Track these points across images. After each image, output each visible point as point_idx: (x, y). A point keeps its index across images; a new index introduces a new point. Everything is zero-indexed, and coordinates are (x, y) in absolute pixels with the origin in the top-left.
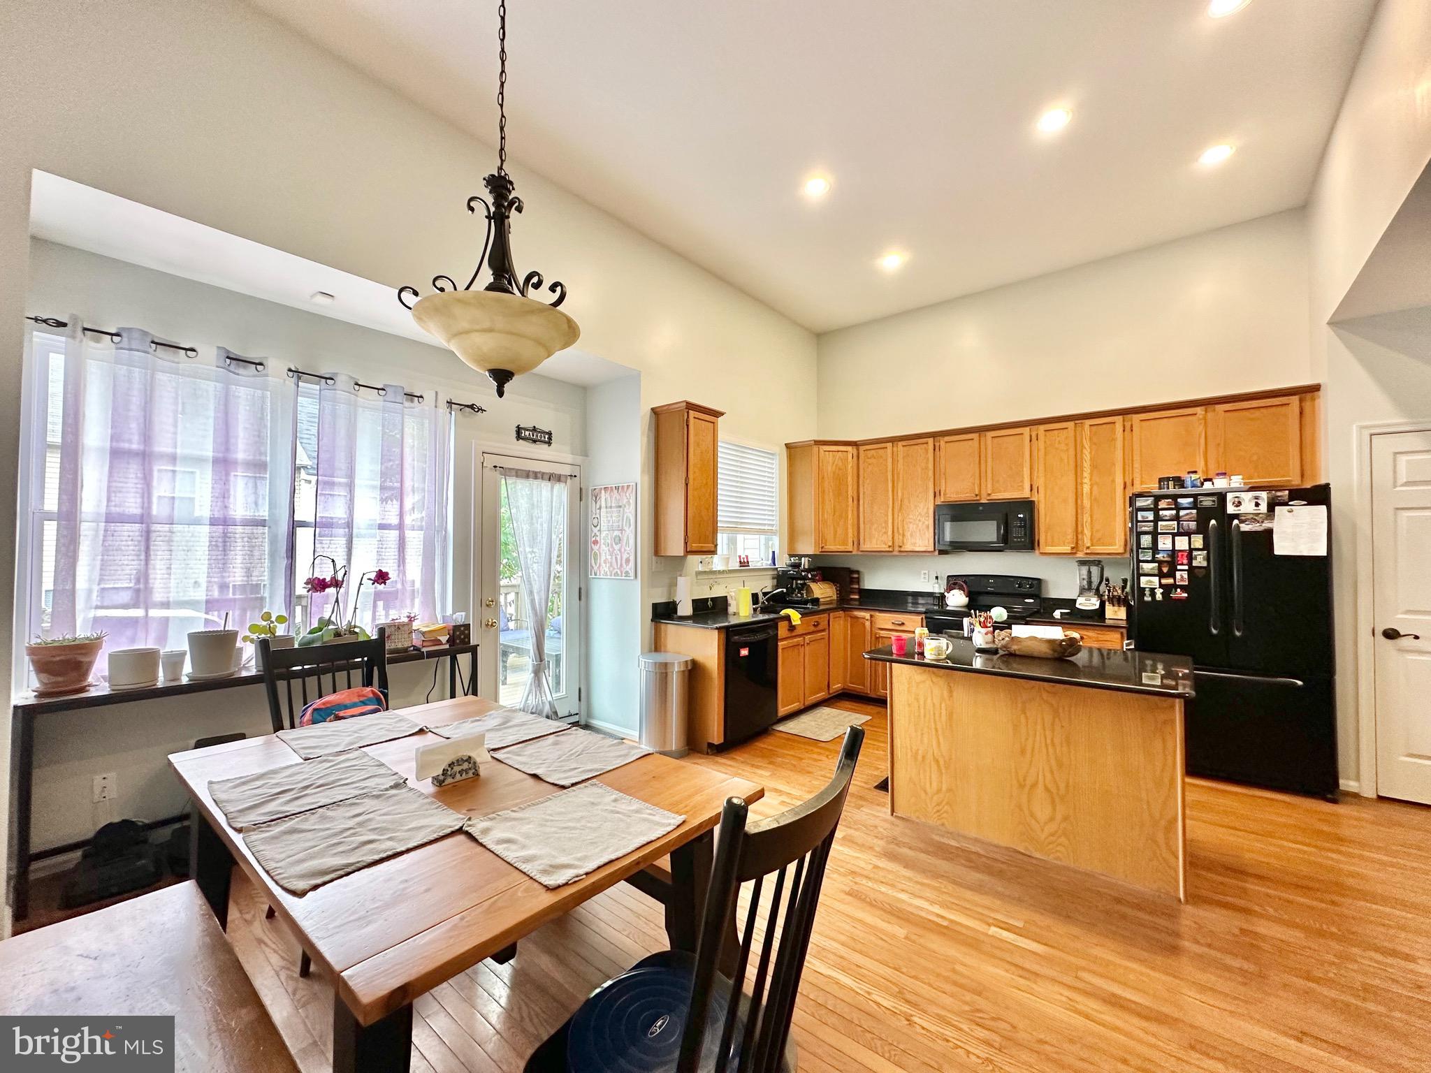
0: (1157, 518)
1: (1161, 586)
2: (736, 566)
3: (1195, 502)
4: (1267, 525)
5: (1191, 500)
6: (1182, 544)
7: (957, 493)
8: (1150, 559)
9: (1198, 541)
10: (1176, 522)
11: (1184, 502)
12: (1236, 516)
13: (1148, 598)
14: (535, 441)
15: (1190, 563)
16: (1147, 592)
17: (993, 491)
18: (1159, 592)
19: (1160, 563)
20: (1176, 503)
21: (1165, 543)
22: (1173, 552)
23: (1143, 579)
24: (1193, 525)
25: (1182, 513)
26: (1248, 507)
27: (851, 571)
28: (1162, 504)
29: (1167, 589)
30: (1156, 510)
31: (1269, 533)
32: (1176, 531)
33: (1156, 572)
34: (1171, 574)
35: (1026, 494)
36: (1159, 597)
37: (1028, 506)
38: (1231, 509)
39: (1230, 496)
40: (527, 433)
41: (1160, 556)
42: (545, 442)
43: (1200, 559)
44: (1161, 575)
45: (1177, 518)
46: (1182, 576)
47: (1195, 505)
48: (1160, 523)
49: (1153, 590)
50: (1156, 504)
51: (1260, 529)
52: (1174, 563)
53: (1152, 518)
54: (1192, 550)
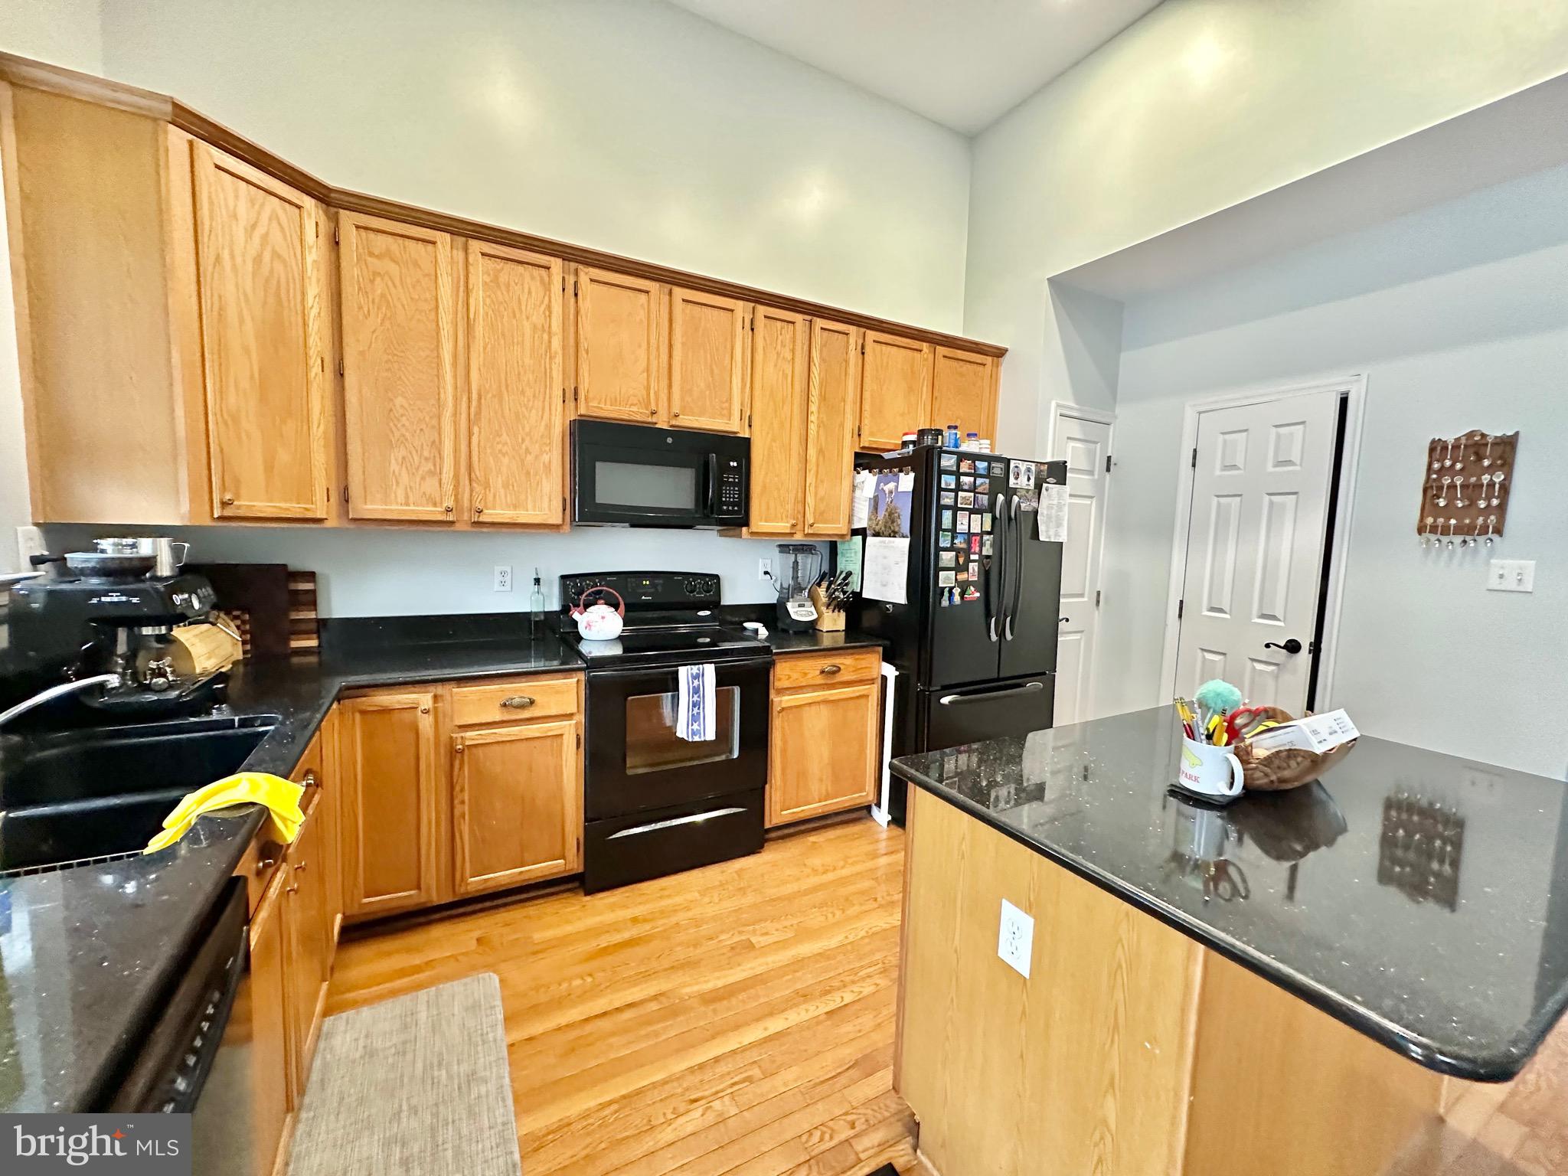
0: (959, 487)
4: (1035, 504)
7: (614, 401)
8: (949, 546)
10: (972, 494)
11: (982, 465)
12: (1015, 491)
16: (946, 594)
17: (685, 409)
18: (957, 591)
19: (958, 551)
20: (974, 467)
22: (969, 535)
23: (939, 574)
24: (984, 500)
25: (979, 481)
27: (283, 575)
28: (965, 467)
30: (957, 474)
32: (972, 507)
33: (953, 564)
34: (965, 568)
35: (734, 425)
36: (957, 599)
37: (740, 448)
39: (1012, 464)
41: (959, 542)
43: (988, 544)
44: (959, 568)
45: (973, 489)
46: (973, 567)
47: (988, 473)
48: (960, 494)
49: (951, 589)
50: (958, 467)
51: (1030, 509)
52: (968, 552)
53: (953, 486)
54: (983, 533)
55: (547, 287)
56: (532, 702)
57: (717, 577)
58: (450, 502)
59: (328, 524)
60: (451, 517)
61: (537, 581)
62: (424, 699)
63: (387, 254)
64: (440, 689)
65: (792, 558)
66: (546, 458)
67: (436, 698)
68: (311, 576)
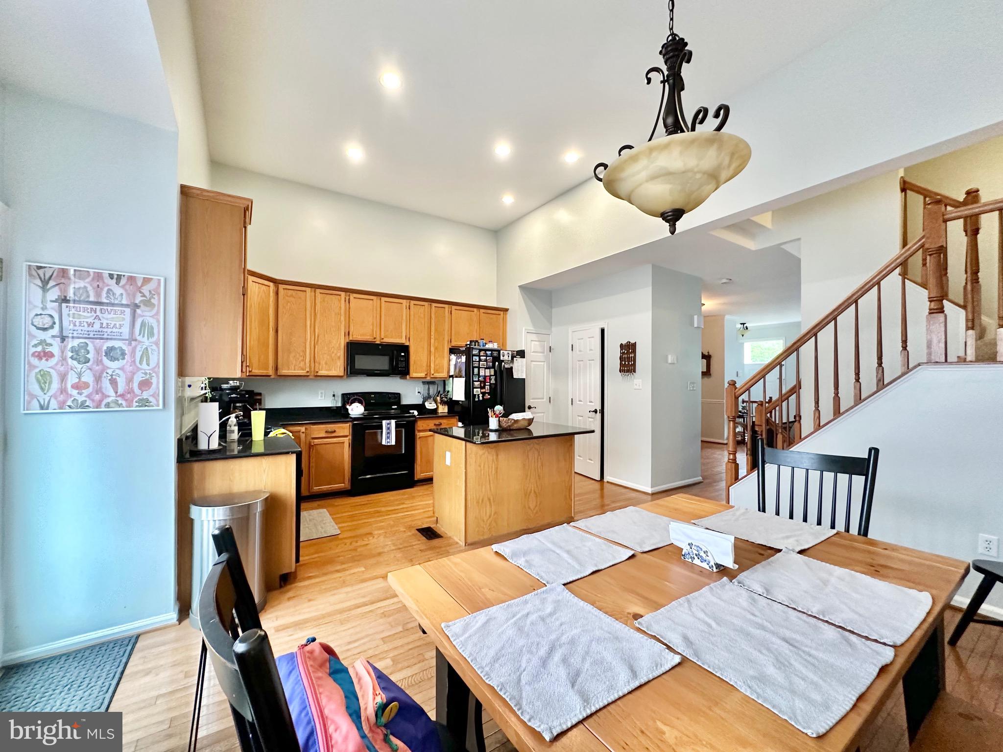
0: (480, 360)
1: (482, 393)
3: (492, 354)
4: (511, 365)
5: (490, 352)
6: (488, 373)
7: (362, 335)
8: (477, 380)
9: (492, 371)
10: (486, 363)
11: (489, 353)
12: (503, 361)
13: (477, 399)
15: (490, 382)
16: (477, 397)
17: (386, 337)
18: (481, 395)
19: (481, 382)
20: (486, 353)
21: (482, 373)
22: (485, 377)
23: (475, 390)
24: (491, 364)
25: (488, 358)
26: (506, 358)
28: (482, 353)
29: (484, 394)
30: (479, 356)
31: (512, 368)
32: (486, 367)
33: (479, 386)
34: (484, 387)
35: (402, 341)
36: (481, 398)
37: (405, 349)
38: (502, 358)
39: (501, 352)
41: (481, 379)
43: (493, 379)
44: (481, 388)
45: (486, 360)
46: (487, 387)
48: (481, 363)
49: (478, 395)
50: (479, 354)
51: (509, 367)
52: (485, 382)
53: (478, 360)
54: (490, 376)
55: (340, 301)
56: (335, 431)
57: (399, 394)
58: (308, 369)
59: (272, 377)
60: (308, 374)
61: (334, 395)
62: (303, 429)
63: (292, 296)
64: (308, 426)
65: (427, 386)
66: (339, 354)
67: (306, 429)
68: (260, 394)
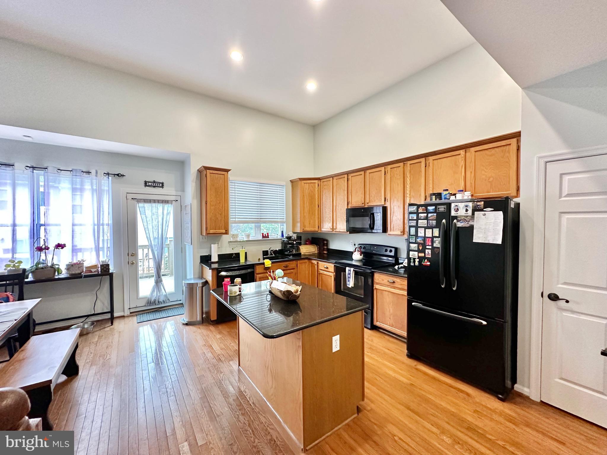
0: (418, 218)
1: (419, 257)
2: (260, 238)
3: (436, 209)
5: (434, 207)
6: (429, 233)
7: (356, 203)
8: (414, 241)
9: (436, 232)
10: (426, 221)
11: (431, 208)
12: (456, 217)
13: (412, 264)
14: (154, 187)
15: (432, 245)
16: (412, 261)
17: (370, 201)
18: (417, 260)
19: (419, 244)
20: (427, 209)
21: (421, 232)
22: (425, 238)
26: (462, 212)
27: (324, 240)
28: (420, 210)
31: (472, 228)
32: (426, 226)
33: (417, 249)
36: (417, 263)
38: (453, 213)
39: (453, 205)
40: (150, 184)
41: (419, 240)
42: (160, 187)
44: (419, 251)
45: (426, 218)
46: (428, 252)
47: (435, 211)
48: (419, 221)
49: (414, 259)
51: (468, 225)
52: (424, 245)
54: (433, 237)
55: (345, 181)
56: (328, 268)
57: (397, 248)
58: (331, 228)
61: (355, 245)
63: (326, 185)
64: (318, 261)
66: (345, 218)
68: (327, 240)
